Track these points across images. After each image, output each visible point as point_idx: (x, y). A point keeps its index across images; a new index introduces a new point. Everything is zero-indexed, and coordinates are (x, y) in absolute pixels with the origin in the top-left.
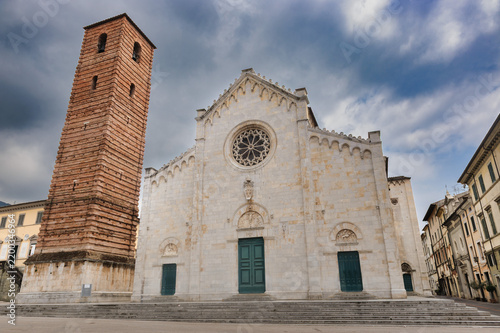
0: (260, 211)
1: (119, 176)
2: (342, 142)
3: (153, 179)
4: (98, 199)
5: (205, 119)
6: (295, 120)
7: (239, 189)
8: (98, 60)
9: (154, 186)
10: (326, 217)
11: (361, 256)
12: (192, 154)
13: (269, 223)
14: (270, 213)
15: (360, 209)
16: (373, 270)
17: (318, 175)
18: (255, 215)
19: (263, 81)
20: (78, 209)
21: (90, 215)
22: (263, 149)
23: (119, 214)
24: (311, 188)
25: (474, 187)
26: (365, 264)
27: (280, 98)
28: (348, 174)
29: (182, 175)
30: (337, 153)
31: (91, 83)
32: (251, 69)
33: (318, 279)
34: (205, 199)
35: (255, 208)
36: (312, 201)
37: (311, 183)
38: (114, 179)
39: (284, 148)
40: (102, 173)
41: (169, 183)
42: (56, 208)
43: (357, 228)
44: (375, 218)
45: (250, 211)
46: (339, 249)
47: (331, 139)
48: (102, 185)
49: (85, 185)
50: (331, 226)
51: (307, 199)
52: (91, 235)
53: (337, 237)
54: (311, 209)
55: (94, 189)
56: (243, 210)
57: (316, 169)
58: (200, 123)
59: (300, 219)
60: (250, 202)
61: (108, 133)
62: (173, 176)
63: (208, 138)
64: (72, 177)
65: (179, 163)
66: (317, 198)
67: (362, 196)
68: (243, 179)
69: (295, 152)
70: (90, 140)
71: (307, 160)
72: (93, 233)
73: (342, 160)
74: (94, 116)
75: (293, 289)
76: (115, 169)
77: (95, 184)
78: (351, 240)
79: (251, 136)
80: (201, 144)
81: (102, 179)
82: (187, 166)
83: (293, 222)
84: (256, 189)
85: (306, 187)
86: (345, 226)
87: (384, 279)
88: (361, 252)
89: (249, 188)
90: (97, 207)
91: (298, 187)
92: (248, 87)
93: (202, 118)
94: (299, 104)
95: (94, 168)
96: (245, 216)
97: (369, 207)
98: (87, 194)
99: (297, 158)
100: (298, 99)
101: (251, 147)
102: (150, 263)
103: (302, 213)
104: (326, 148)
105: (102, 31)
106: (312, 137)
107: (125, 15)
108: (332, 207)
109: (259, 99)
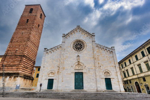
0: (82, 64)
1: (32, 50)
2: (105, 48)
3: (47, 52)
4: (25, 56)
5: (65, 37)
6: (92, 41)
7: (75, 58)
8: (29, 15)
9: (47, 54)
10: (101, 68)
12: (61, 46)
13: (85, 68)
14: (85, 65)
15: (110, 67)
16: (115, 84)
17: (99, 56)
18: (80, 66)
19: (83, 30)
20: (17, 58)
21: (22, 61)
22: (82, 47)
23: (30, 62)
24: (97, 60)
26: (113, 82)
27: (87, 35)
28: (107, 57)
29: (57, 52)
30: (103, 51)
31: (26, 21)
32: (79, 26)
33: (100, 86)
34: (64, 60)
35: (80, 63)
37: (97, 58)
38: (31, 51)
39: (89, 48)
40: (28, 48)
41: (52, 54)
42: (8, 58)
43: (110, 71)
44: (114, 69)
46: (105, 77)
47: (102, 47)
48: (27, 52)
49: (21, 51)
50: (103, 70)
51: (96, 62)
53: (104, 74)
54: (97, 65)
55: (24, 53)
56: (76, 64)
57: (98, 54)
58: (64, 38)
59: (94, 68)
60: (79, 62)
61: (31, 36)
62: (54, 52)
63: (66, 42)
64: (15, 48)
65: (56, 48)
66: (98, 62)
67: (111, 63)
68: (77, 55)
69: (92, 49)
70: (24, 37)
71: (95, 52)
72: (22, 67)
73: (105, 53)
74: (26, 30)
75: (92, 89)
76: (31, 48)
77: (25, 51)
78: (108, 75)
79: (79, 44)
80: (64, 43)
81: (27, 50)
82: (59, 49)
83: (92, 69)
84: (81, 58)
85: (96, 59)
86: (107, 71)
87: (118, 86)
88: (111, 78)
89: (79, 58)
90: (24, 58)
91: (93, 59)
92: (78, 30)
93: (64, 36)
94: (93, 37)
95: (25, 46)
96: (77, 66)
97: (113, 66)
98: (21, 54)
99: (93, 51)
100: (93, 36)
101: (79, 46)
102: (44, 78)
103: (95, 66)
104: (101, 49)
105: (32, 7)
106: (97, 46)
107: (40, 5)
108: (103, 65)
109: (81, 34)
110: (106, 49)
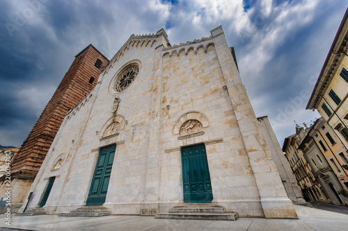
0: (120, 120)
2: (187, 48)
3: (69, 115)
4: (44, 135)
5: (104, 71)
6: (155, 49)
7: (110, 108)
9: (69, 119)
10: (171, 111)
11: (208, 147)
12: (92, 93)
13: (123, 129)
14: (126, 120)
15: (205, 96)
16: (225, 165)
17: (167, 78)
18: (116, 125)
19: (139, 38)
22: (133, 77)
24: (160, 90)
25: (324, 107)
26: (214, 158)
27: (147, 42)
28: (193, 69)
29: (84, 108)
30: (183, 57)
34: (89, 121)
36: (158, 101)
37: (160, 86)
39: (145, 70)
40: (53, 120)
41: (76, 116)
43: (202, 116)
44: (223, 100)
45: (114, 122)
46: (182, 143)
47: (179, 49)
48: (51, 126)
50: (176, 119)
51: (155, 100)
52: (30, 159)
53: (181, 130)
54: (157, 108)
55: (44, 129)
56: (109, 123)
57: (165, 75)
59: (147, 119)
60: (115, 114)
61: (65, 97)
62: (79, 110)
63: (104, 81)
65: (84, 101)
66: (164, 97)
67: (207, 82)
69: (152, 69)
71: (159, 71)
73: (188, 61)
75: (130, 200)
77: (46, 126)
78: (196, 130)
79: (129, 73)
80: (98, 86)
82: (88, 102)
83: (142, 124)
84: (122, 104)
85: (156, 90)
86: (190, 117)
88: (208, 143)
89: (116, 104)
91: (150, 93)
92: (131, 45)
94: (158, 39)
96: (109, 128)
97: (216, 91)
99: (152, 73)
100: (158, 36)
103: (150, 113)
104: (175, 57)
105: (81, 56)
106: (165, 54)
107: (91, 45)
108: (177, 101)
109: (136, 49)
110: (191, 49)
